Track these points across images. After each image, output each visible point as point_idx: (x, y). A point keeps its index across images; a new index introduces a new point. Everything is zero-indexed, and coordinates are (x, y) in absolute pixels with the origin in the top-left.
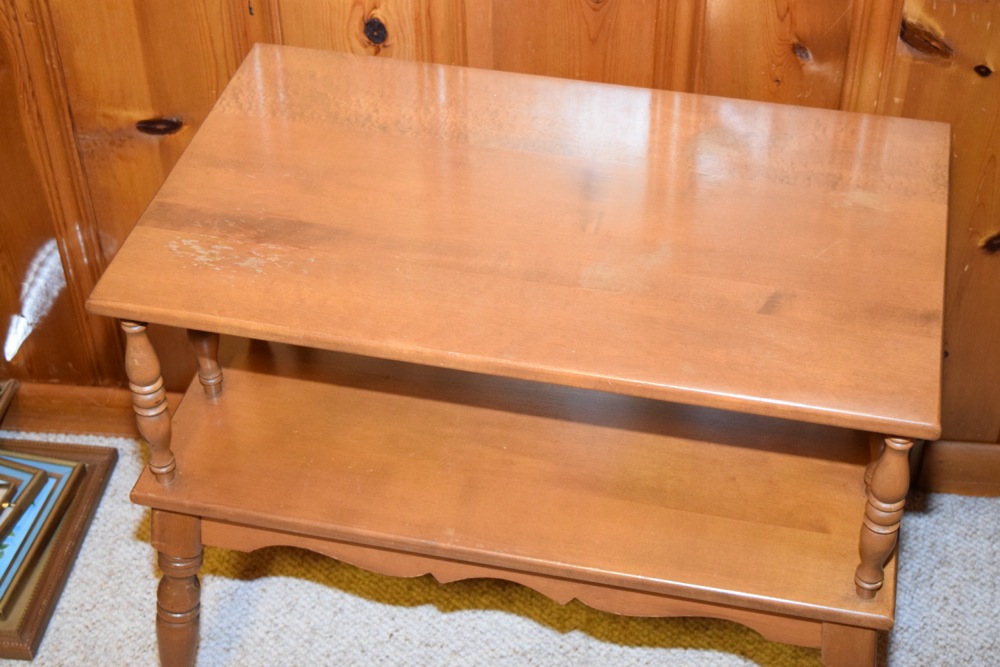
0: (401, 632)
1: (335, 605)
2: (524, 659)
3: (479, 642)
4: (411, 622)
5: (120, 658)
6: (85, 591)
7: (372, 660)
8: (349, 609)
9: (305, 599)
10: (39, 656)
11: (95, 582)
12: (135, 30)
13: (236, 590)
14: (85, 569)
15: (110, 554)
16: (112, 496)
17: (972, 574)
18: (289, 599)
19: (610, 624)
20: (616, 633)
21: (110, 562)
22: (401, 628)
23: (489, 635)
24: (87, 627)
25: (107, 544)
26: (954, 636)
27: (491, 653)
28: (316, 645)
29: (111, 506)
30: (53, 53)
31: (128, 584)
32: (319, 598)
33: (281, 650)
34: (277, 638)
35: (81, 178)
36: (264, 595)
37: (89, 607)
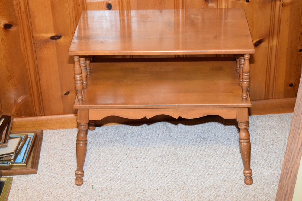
0: (129, 157)
1: (111, 154)
2: (161, 157)
3: (149, 156)
4: (131, 154)
5: (59, 171)
6: (45, 160)
7: (124, 163)
8: (114, 154)
9: (102, 154)
10: (38, 173)
11: (46, 158)
12: (51, 12)
17: (265, 128)
18: (98, 154)
20: (182, 150)
21: (49, 154)
22: (129, 156)
23: (151, 154)
24: (48, 167)
25: (47, 151)
26: (263, 140)
27: (153, 157)
28: (108, 162)
30: (29, 21)
31: (55, 157)
32: (106, 153)
33: (100, 164)
34: (98, 162)
35: (34, 55)
37: (47, 163)
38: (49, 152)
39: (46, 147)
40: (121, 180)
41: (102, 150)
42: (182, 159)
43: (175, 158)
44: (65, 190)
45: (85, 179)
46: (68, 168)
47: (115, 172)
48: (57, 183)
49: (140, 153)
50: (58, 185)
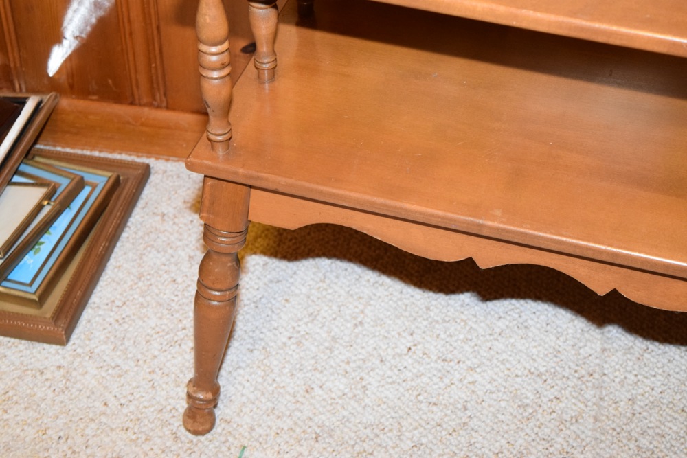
0: (419, 347)
1: (355, 318)
2: (538, 379)
3: (495, 361)
4: (428, 338)
5: (148, 351)
6: (116, 290)
7: (391, 369)
8: (369, 323)
9: (326, 311)
10: (71, 343)
11: (125, 282)
13: (260, 298)
14: (116, 270)
15: (141, 258)
16: (143, 208)
18: (311, 310)
19: (625, 354)
20: (630, 363)
21: (140, 266)
22: (419, 343)
23: (504, 356)
24: (117, 321)
25: (137, 250)
27: (506, 372)
28: (336, 352)
29: (142, 217)
31: (157, 286)
32: (340, 311)
33: (302, 354)
34: (299, 343)
36: (287, 305)
37: (120, 304)
38: (145, 258)
39: (140, 233)
40: (357, 448)
41: (330, 291)
42: (616, 409)
43: (589, 394)
44: (140, 441)
45: (227, 411)
46: (183, 346)
47: (343, 407)
48: (123, 401)
49: (466, 341)
50: (125, 411)
